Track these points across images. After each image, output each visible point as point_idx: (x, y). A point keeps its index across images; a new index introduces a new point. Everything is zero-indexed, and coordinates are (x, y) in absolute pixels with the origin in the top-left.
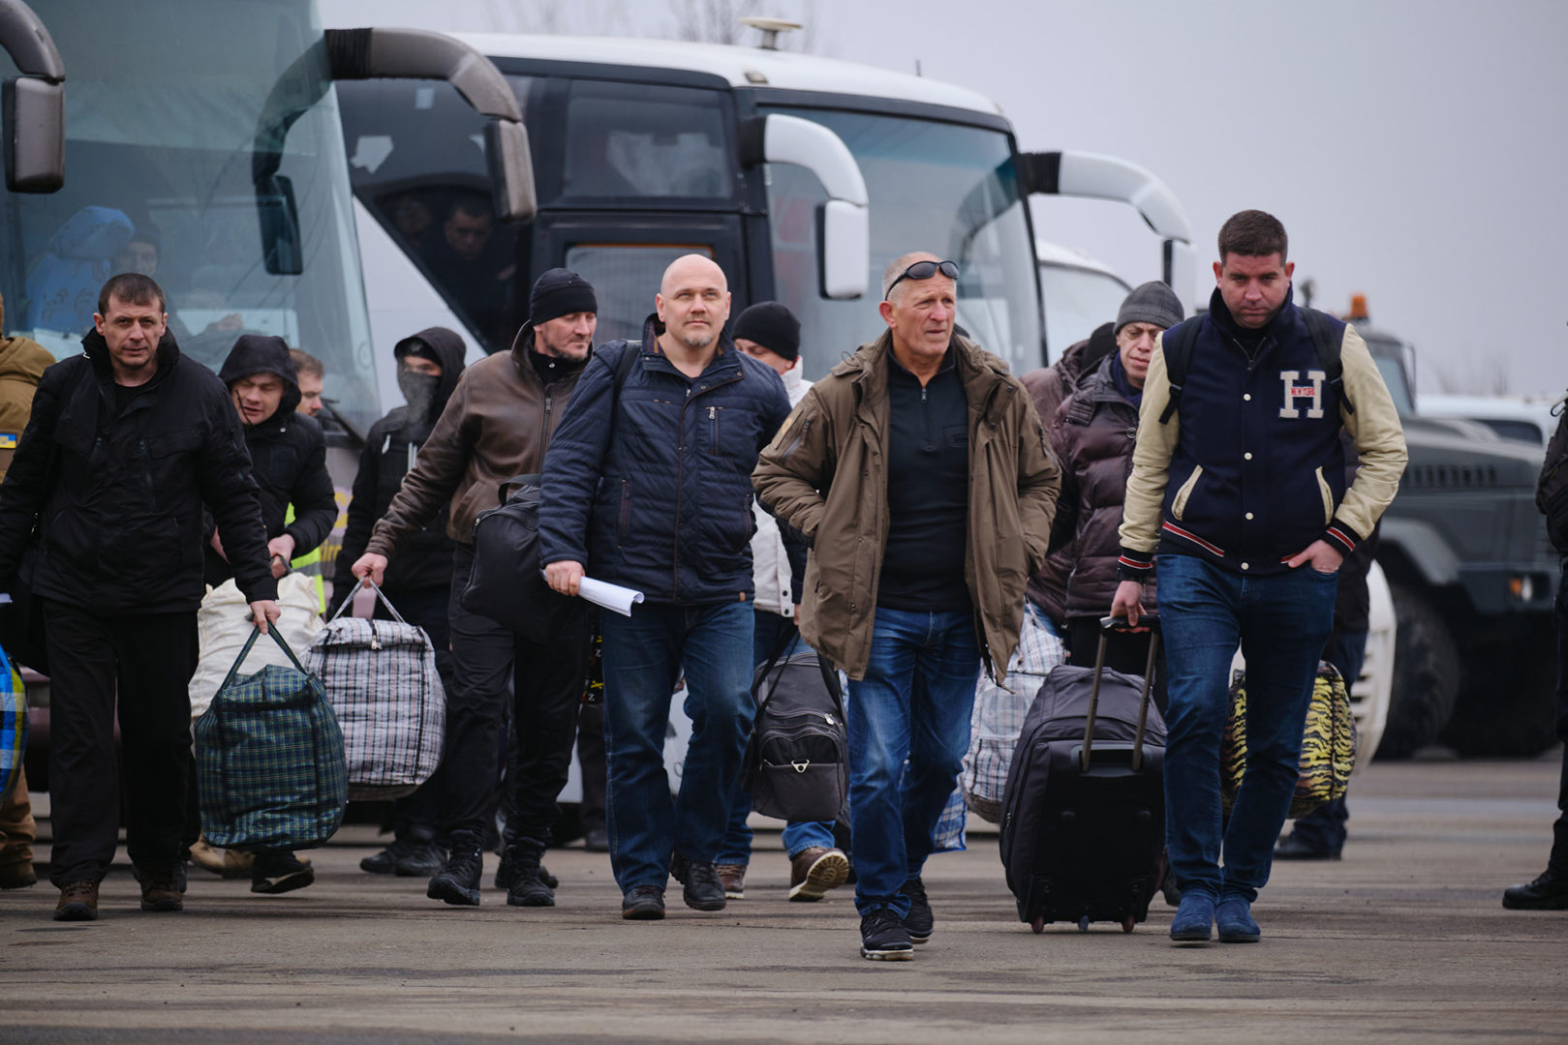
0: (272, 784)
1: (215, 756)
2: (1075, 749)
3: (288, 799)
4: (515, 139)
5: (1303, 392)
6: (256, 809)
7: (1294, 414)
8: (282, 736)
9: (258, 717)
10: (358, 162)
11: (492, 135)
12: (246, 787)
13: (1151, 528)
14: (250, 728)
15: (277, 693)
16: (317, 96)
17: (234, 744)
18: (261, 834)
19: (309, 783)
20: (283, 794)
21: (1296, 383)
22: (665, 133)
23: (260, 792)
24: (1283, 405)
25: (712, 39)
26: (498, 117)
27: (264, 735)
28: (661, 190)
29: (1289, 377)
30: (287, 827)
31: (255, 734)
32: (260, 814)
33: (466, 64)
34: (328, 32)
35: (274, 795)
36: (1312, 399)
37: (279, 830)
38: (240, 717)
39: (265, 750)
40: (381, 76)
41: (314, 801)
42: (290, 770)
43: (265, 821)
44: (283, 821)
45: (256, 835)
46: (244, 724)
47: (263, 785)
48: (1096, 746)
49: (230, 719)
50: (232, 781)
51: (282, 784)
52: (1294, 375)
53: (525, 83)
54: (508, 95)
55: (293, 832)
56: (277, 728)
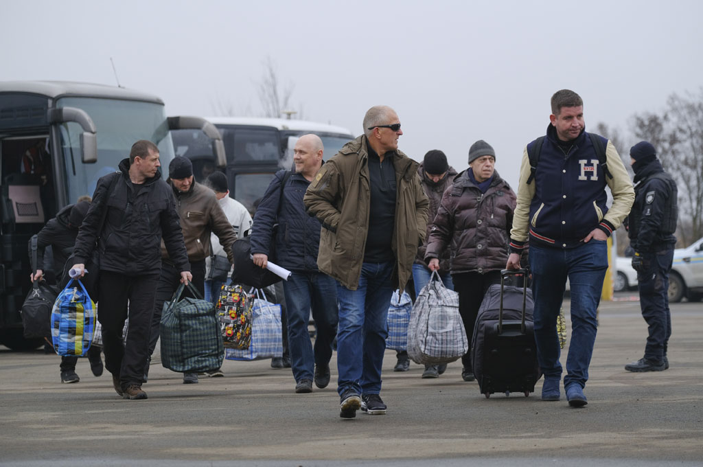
0: (201, 346)
1: (177, 335)
2: (495, 324)
3: (207, 352)
4: (220, 145)
5: (589, 169)
6: (194, 356)
7: (585, 178)
8: (205, 326)
9: (196, 319)
10: (178, 153)
11: (213, 144)
12: (191, 347)
13: (523, 231)
14: (193, 324)
15: (203, 310)
16: (165, 135)
17: (186, 331)
18: (197, 366)
19: (215, 345)
20: (205, 350)
21: (585, 165)
22: (262, 143)
23: (196, 349)
24: (580, 175)
25: (275, 117)
26: (215, 139)
27: (198, 327)
28: (261, 158)
29: (583, 162)
30: (207, 363)
31: (195, 327)
32: (196, 358)
33: (205, 125)
34: (168, 118)
35: (202, 350)
36: (592, 172)
37: (204, 364)
38: (188, 320)
39: (199, 333)
40: (183, 128)
41: (217, 352)
42: (208, 340)
43: (198, 361)
44: (205, 360)
45: (195, 367)
46: (190, 322)
47: (198, 347)
48: (505, 322)
49: (185, 320)
50: (185, 345)
51: (205, 346)
52: (585, 161)
53: (222, 131)
54: (218, 133)
55: (210, 365)
56: (203, 323)
